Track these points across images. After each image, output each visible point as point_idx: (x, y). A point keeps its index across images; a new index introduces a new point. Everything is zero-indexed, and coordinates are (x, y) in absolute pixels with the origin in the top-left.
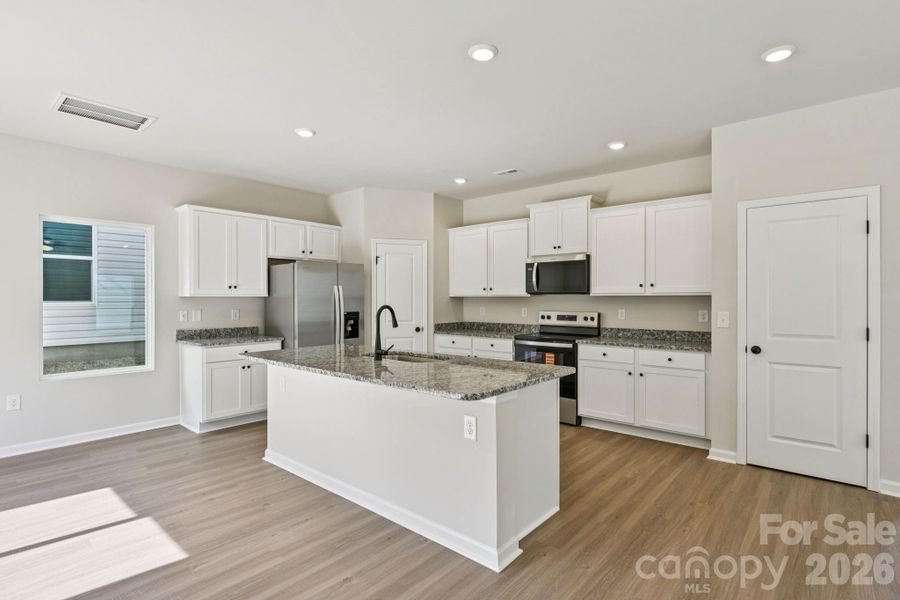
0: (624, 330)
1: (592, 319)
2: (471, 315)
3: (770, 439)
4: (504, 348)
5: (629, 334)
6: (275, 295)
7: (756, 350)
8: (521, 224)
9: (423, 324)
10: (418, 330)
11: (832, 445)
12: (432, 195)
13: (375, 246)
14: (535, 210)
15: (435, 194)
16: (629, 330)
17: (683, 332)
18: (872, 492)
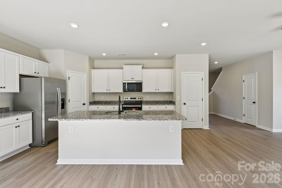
0: (149, 101)
1: (141, 98)
2: (97, 99)
3: (187, 122)
4: (116, 108)
5: (150, 102)
6: (22, 92)
7: (185, 104)
8: (120, 70)
9: (85, 102)
10: (84, 104)
11: (197, 122)
12: (88, 57)
13: (68, 73)
14: (125, 67)
15: (89, 57)
16: (150, 101)
17: (163, 101)
18: (204, 129)
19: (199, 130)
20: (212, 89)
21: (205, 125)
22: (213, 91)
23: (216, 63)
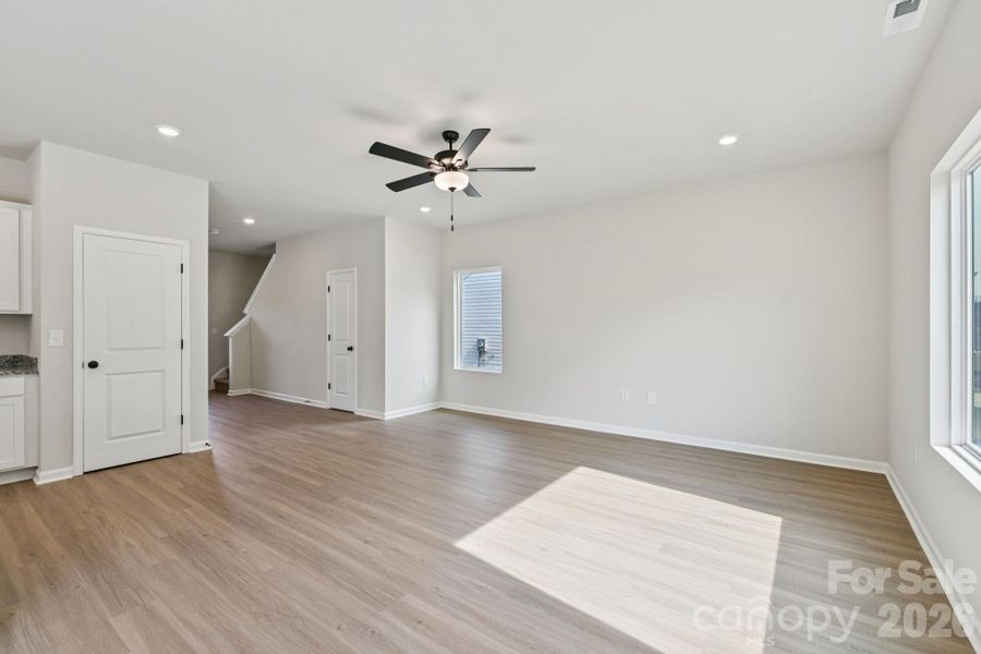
7: (93, 365)
11: (156, 431)
18: (188, 454)
19: (166, 460)
20: (246, 311)
21: (194, 438)
22: (251, 318)
23: (249, 221)
